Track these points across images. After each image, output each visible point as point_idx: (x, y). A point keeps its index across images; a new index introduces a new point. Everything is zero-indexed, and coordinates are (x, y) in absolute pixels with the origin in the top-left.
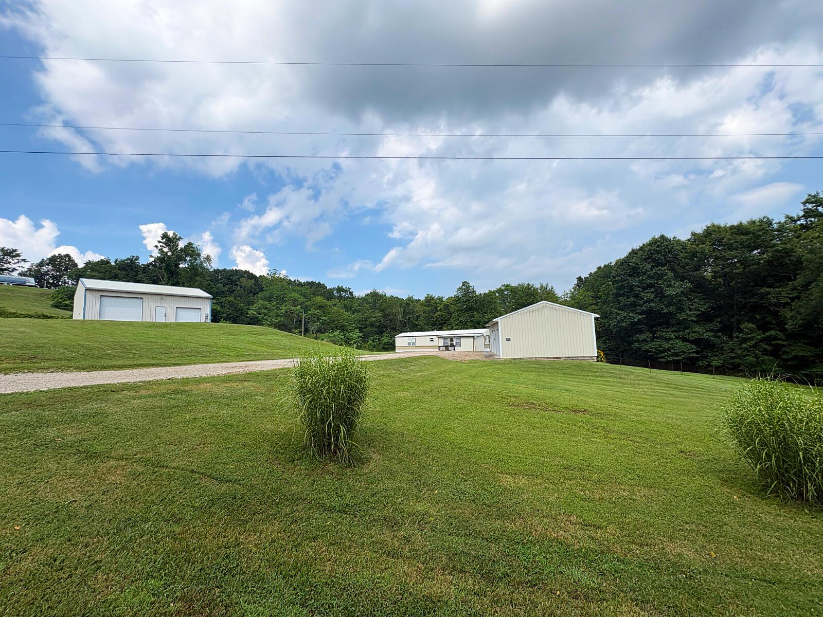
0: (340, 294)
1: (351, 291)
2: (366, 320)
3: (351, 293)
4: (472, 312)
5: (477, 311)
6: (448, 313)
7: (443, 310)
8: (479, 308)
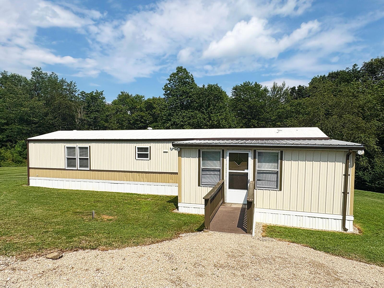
4: (192, 112)
5: (199, 110)
6: (151, 115)
7: (145, 109)
8: (201, 106)
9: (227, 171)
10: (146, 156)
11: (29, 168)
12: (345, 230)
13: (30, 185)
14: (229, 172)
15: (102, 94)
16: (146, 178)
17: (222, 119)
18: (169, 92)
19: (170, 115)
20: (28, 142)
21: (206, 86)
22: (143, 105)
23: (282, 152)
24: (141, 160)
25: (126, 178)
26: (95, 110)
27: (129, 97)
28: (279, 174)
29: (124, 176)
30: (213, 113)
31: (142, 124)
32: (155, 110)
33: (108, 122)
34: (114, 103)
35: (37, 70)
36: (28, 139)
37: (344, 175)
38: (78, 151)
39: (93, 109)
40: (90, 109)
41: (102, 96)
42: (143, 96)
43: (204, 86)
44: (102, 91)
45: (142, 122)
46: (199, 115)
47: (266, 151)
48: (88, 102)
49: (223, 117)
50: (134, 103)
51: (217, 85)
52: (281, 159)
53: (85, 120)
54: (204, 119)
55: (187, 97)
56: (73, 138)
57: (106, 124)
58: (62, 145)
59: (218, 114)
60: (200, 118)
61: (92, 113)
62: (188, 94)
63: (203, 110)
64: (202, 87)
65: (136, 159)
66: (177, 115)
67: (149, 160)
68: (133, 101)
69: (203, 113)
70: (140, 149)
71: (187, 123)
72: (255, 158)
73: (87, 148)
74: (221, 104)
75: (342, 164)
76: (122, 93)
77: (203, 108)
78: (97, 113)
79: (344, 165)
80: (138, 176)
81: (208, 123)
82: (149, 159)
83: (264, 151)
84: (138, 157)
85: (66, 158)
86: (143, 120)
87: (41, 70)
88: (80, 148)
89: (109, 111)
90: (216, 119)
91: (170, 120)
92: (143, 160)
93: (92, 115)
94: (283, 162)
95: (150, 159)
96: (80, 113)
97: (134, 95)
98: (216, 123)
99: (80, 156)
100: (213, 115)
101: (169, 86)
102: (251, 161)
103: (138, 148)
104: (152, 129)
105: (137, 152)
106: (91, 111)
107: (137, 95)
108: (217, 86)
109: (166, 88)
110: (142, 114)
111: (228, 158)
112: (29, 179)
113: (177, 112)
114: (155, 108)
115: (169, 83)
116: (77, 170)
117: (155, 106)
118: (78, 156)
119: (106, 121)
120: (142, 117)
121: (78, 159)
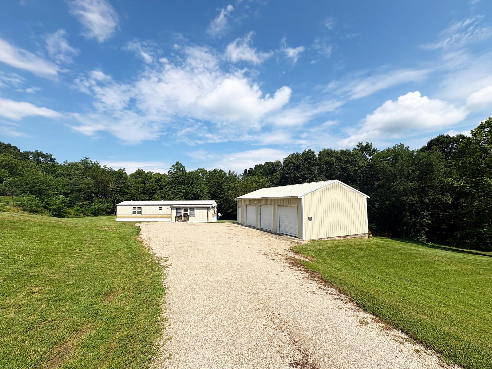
0: (38, 159)
1: (52, 157)
2: (73, 185)
3: (53, 160)
4: (183, 186)
5: (187, 185)
6: (158, 185)
7: (155, 182)
8: (188, 183)
9: (183, 213)
10: (162, 210)
11: (117, 215)
13: (117, 221)
17: (199, 190)
20: (116, 205)
22: (153, 179)
23: (194, 208)
27: (143, 173)
28: (194, 213)
29: (154, 216)
32: (161, 182)
35: (85, 159)
41: (124, 171)
43: (190, 172)
54: (190, 190)
58: (131, 207)
62: (182, 176)
66: (175, 188)
68: (146, 176)
70: (159, 208)
72: (189, 210)
73: (140, 208)
75: (206, 211)
76: (138, 169)
78: (122, 184)
80: (159, 216)
81: (192, 192)
83: (191, 208)
84: (159, 210)
85: (132, 211)
87: (88, 159)
89: (130, 183)
90: (196, 190)
97: (147, 171)
98: (196, 192)
99: (138, 210)
100: (194, 188)
101: (171, 172)
107: (149, 171)
110: (153, 185)
111: (183, 210)
114: (161, 181)
116: (136, 215)
117: (161, 180)
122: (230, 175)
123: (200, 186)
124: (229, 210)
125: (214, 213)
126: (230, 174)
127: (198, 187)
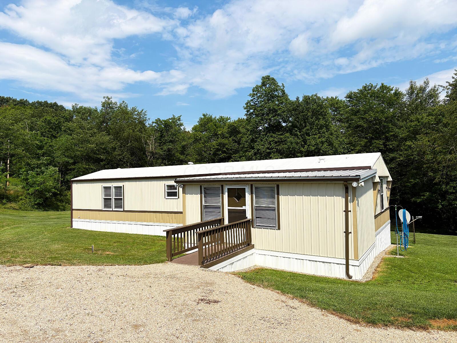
6: (236, 142)
9: (226, 208)
10: (175, 194)
11: (73, 210)
12: (350, 277)
13: (73, 228)
14: (228, 209)
15: (179, 119)
16: (175, 219)
18: (251, 111)
19: (253, 141)
20: (72, 183)
21: (301, 99)
23: (278, 186)
24: (170, 199)
25: (156, 219)
26: (169, 140)
27: (211, 121)
28: (276, 211)
29: (154, 217)
30: (310, 134)
31: (224, 154)
33: (184, 154)
34: (195, 129)
36: (72, 180)
37: (344, 211)
38: (113, 190)
39: (166, 140)
40: (164, 140)
41: (179, 122)
42: (228, 117)
43: (298, 99)
44: (180, 116)
45: (224, 152)
46: (291, 139)
47: (269, 185)
48: (161, 131)
49: (324, 140)
50: (217, 128)
51: (316, 95)
52: (278, 194)
53: (156, 153)
55: (275, 116)
56: (109, 178)
57: (182, 157)
58: (100, 185)
59: (317, 136)
60: (292, 143)
61: (165, 144)
62: (276, 111)
63: (296, 131)
64: (296, 100)
65: (165, 198)
66: (262, 140)
67: (177, 199)
68: (215, 125)
69: (296, 135)
71: (274, 150)
72: (252, 193)
73: (121, 187)
74: (322, 122)
75: (342, 198)
76: (204, 115)
77: (296, 129)
78: (170, 144)
79: (344, 199)
80: (168, 216)
81: (303, 149)
82: (177, 197)
83: (267, 185)
84: (168, 196)
85: (103, 199)
86: (225, 149)
88: (115, 187)
91: (253, 148)
92: (172, 199)
93: (165, 147)
94: (280, 197)
95: (179, 198)
96: (152, 144)
97: (217, 118)
98: (313, 148)
99: (116, 195)
101: (252, 104)
102: (248, 197)
103: (168, 186)
104: (193, 163)
105: (166, 191)
106: (164, 141)
107: (221, 116)
108: (317, 97)
109: (248, 106)
111: (227, 193)
112: (72, 221)
113: (262, 137)
115: (252, 100)
116: (112, 211)
118: (113, 197)
119: (182, 153)
120: (224, 145)
121: (113, 199)
122: (414, 96)
123: (324, 129)
124: (418, 195)
125: (379, 210)
126: (412, 93)
127: (319, 133)
